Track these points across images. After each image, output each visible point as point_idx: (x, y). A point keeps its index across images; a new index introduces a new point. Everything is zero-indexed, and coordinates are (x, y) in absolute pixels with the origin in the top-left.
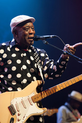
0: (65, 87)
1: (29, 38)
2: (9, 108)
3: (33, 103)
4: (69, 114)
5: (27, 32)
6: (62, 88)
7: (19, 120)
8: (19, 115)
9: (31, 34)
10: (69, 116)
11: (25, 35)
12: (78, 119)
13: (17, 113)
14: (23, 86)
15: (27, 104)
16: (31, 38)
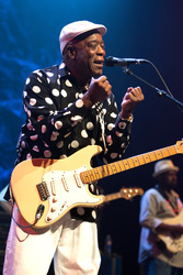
0: (142, 163)
1: (96, 62)
2: (38, 186)
3: (82, 185)
4: (162, 203)
5: (92, 52)
6: (137, 165)
7: (52, 211)
8: (54, 201)
9: (101, 55)
10: (162, 207)
11: (90, 56)
12: (177, 213)
13: (51, 198)
14: (70, 152)
15: (71, 184)
16: (99, 62)
